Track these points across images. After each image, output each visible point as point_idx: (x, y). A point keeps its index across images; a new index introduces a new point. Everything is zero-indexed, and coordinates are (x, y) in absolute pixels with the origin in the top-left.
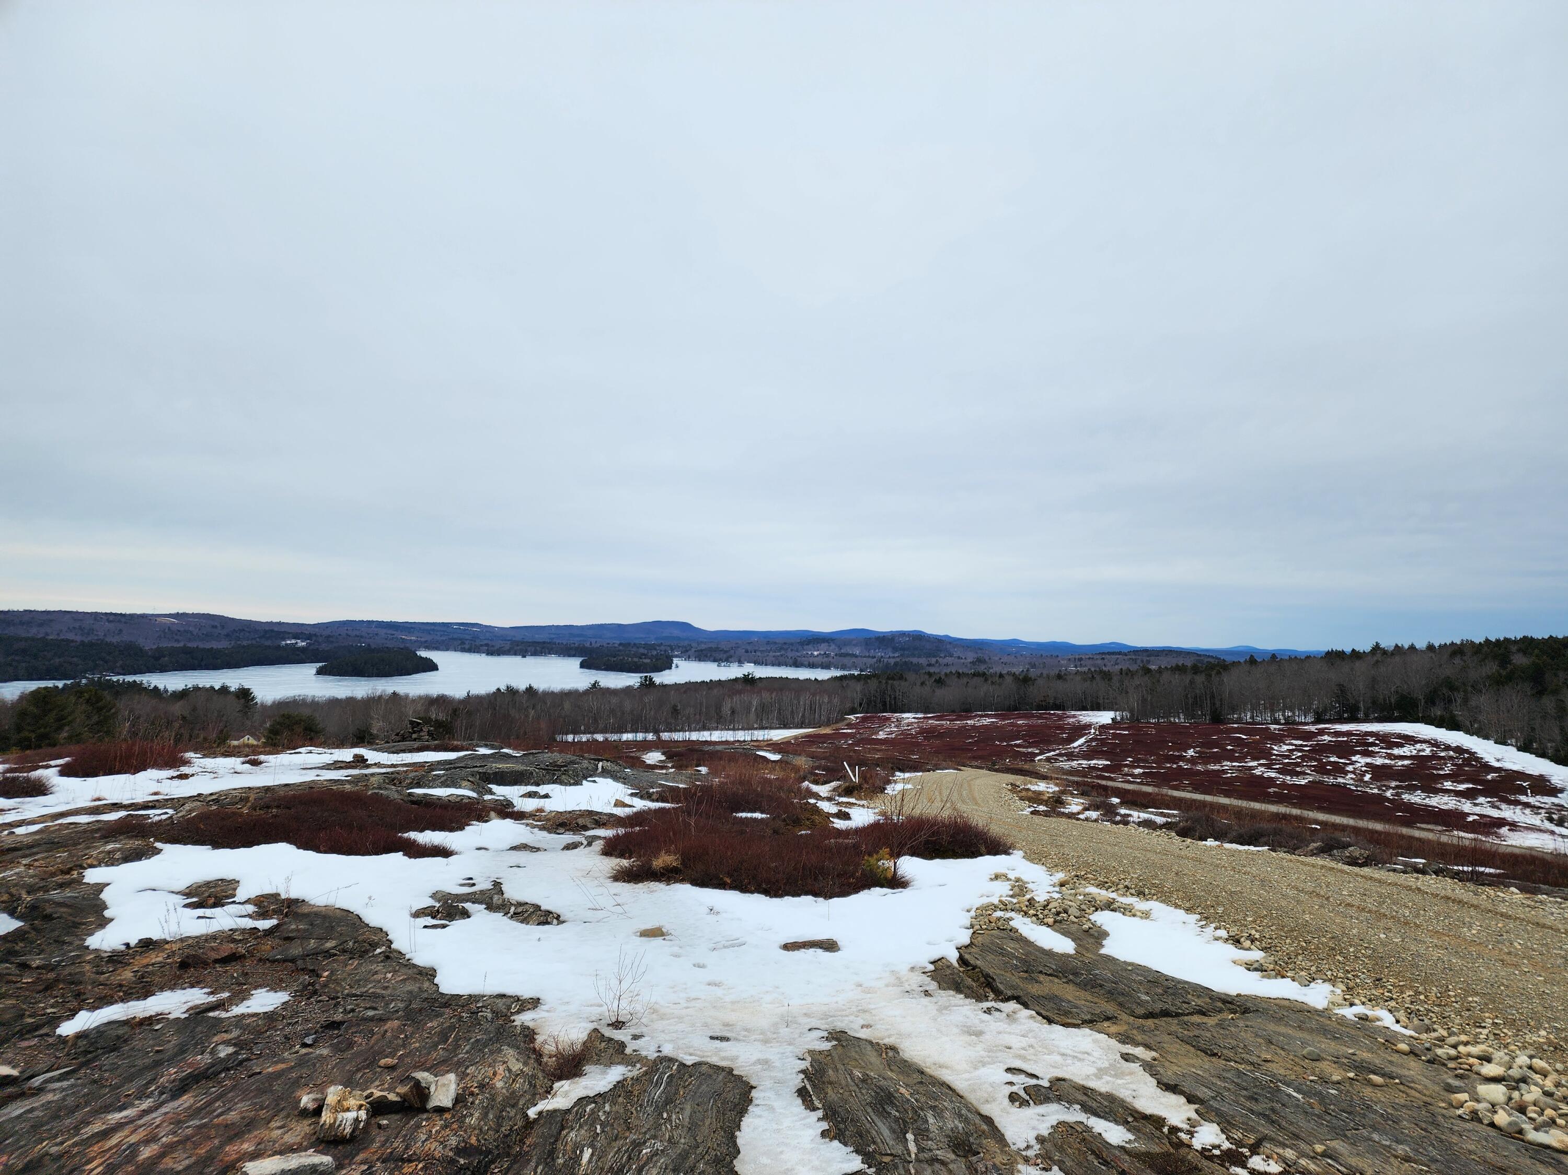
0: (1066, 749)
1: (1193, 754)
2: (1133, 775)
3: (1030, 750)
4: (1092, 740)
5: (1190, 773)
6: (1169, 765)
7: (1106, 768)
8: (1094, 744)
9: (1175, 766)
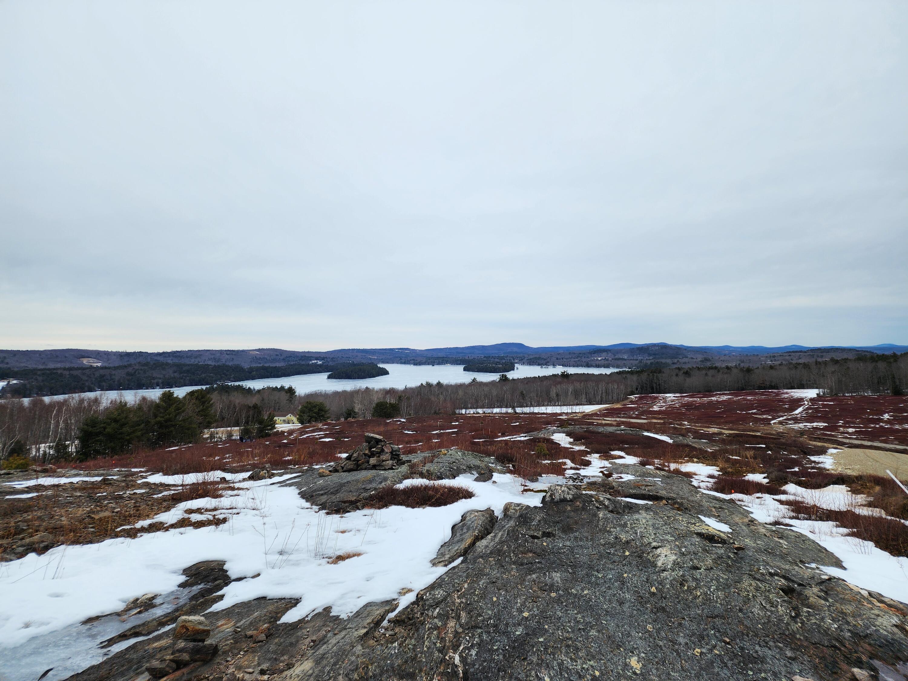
0: (790, 415)
1: (888, 417)
2: (848, 433)
3: (765, 416)
4: (808, 409)
5: (892, 431)
6: (872, 426)
7: (825, 429)
8: (810, 411)
9: (877, 426)
